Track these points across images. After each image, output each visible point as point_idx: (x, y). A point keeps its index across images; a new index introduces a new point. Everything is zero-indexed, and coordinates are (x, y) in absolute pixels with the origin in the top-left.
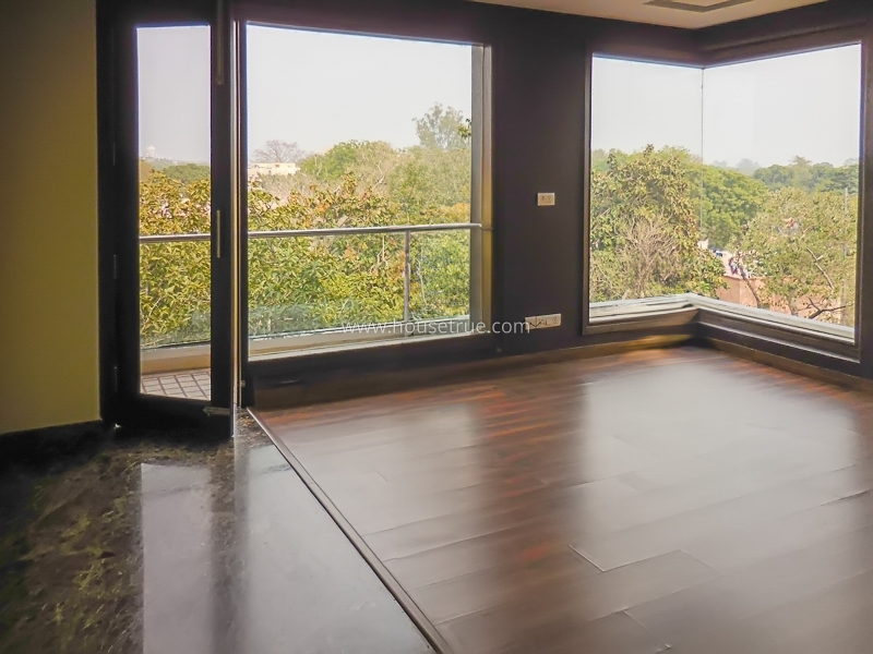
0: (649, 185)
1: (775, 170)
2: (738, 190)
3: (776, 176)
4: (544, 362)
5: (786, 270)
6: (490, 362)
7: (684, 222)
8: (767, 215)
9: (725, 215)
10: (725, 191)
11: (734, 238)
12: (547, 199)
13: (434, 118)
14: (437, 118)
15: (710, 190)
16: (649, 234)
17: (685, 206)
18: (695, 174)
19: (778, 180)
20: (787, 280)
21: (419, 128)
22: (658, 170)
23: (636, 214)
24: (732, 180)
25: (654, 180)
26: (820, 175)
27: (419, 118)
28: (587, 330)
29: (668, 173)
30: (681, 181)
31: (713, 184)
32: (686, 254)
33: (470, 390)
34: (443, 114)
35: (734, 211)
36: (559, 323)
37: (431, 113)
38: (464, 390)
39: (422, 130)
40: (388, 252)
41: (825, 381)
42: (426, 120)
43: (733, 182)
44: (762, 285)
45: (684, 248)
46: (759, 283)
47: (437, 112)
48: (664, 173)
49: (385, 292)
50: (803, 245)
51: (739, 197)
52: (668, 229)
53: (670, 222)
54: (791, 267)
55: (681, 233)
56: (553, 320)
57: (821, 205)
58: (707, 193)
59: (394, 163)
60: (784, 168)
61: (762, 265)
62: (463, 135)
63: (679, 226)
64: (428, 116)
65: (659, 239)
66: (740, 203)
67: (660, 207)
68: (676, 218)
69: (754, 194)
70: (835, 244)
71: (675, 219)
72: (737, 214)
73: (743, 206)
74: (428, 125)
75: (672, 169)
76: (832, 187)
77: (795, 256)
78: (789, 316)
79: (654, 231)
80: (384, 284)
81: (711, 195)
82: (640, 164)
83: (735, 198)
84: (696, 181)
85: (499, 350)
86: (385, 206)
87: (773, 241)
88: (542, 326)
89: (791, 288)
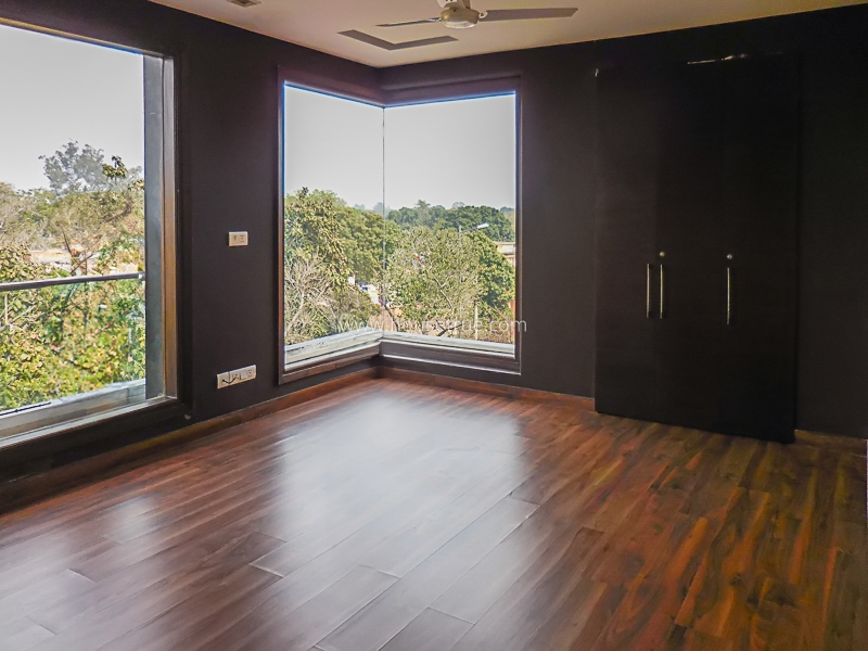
0: (305, 226)
1: (404, 211)
2: (378, 230)
3: (405, 217)
4: (238, 421)
5: (419, 298)
6: (177, 433)
7: (336, 261)
8: (403, 250)
9: (367, 253)
10: (367, 231)
11: (376, 274)
12: (238, 238)
13: (67, 157)
14: (72, 156)
15: (355, 229)
16: (306, 273)
17: (338, 245)
18: (342, 216)
19: (407, 220)
20: (419, 307)
21: (48, 167)
22: (313, 213)
23: (294, 255)
24: (372, 221)
25: (309, 221)
26: (437, 216)
27: (49, 156)
28: (283, 378)
29: (321, 215)
30: (334, 222)
31: (357, 225)
32: (339, 290)
33: (156, 472)
34: (80, 153)
35: (374, 248)
36: (254, 376)
37: (63, 151)
38: (147, 475)
39: (51, 168)
40: (12, 314)
41: (493, 395)
42: (57, 158)
43: (373, 222)
44: (400, 312)
45: (337, 284)
46: (398, 312)
47: (72, 150)
48: (317, 214)
49: (9, 362)
50: (431, 276)
51: (378, 235)
52: (323, 268)
53: (324, 261)
54: (423, 294)
55: (334, 271)
56: (248, 373)
57: (443, 240)
58: (352, 233)
59: (17, 207)
60: (411, 210)
61: (400, 295)
62: (109, 175)
63: (333, 264)
64: (60, 154)
65: (315, 278)
66: (379, 241)
67: (315, 247)
68: (329, 256)
69: (390, 233)
70: (453, 273)
71: (329, 258)
72: (376, 251)
73: (381, 243)
74: (61, 164)
75: (326, 211)
76: (446, 226)
77: (425, 285)
78: (422, 336)
79: (311, 270)
80: (8, 352)
81: (355, 234)
82: (297, 206)
83: (375, 236)
84: (343, 221)
85: (187, 417)
86: (8, 259)
87: (409, 273)
88: (236, 382)
89: (423, 313)
